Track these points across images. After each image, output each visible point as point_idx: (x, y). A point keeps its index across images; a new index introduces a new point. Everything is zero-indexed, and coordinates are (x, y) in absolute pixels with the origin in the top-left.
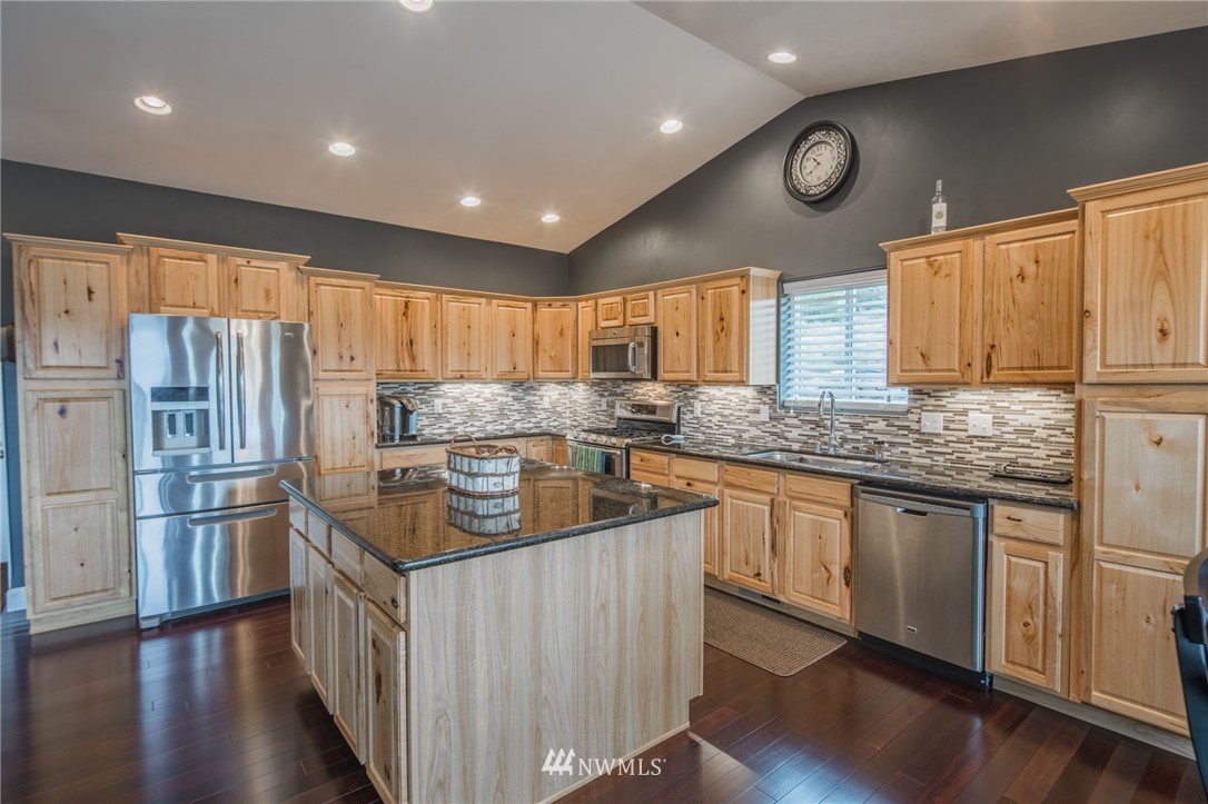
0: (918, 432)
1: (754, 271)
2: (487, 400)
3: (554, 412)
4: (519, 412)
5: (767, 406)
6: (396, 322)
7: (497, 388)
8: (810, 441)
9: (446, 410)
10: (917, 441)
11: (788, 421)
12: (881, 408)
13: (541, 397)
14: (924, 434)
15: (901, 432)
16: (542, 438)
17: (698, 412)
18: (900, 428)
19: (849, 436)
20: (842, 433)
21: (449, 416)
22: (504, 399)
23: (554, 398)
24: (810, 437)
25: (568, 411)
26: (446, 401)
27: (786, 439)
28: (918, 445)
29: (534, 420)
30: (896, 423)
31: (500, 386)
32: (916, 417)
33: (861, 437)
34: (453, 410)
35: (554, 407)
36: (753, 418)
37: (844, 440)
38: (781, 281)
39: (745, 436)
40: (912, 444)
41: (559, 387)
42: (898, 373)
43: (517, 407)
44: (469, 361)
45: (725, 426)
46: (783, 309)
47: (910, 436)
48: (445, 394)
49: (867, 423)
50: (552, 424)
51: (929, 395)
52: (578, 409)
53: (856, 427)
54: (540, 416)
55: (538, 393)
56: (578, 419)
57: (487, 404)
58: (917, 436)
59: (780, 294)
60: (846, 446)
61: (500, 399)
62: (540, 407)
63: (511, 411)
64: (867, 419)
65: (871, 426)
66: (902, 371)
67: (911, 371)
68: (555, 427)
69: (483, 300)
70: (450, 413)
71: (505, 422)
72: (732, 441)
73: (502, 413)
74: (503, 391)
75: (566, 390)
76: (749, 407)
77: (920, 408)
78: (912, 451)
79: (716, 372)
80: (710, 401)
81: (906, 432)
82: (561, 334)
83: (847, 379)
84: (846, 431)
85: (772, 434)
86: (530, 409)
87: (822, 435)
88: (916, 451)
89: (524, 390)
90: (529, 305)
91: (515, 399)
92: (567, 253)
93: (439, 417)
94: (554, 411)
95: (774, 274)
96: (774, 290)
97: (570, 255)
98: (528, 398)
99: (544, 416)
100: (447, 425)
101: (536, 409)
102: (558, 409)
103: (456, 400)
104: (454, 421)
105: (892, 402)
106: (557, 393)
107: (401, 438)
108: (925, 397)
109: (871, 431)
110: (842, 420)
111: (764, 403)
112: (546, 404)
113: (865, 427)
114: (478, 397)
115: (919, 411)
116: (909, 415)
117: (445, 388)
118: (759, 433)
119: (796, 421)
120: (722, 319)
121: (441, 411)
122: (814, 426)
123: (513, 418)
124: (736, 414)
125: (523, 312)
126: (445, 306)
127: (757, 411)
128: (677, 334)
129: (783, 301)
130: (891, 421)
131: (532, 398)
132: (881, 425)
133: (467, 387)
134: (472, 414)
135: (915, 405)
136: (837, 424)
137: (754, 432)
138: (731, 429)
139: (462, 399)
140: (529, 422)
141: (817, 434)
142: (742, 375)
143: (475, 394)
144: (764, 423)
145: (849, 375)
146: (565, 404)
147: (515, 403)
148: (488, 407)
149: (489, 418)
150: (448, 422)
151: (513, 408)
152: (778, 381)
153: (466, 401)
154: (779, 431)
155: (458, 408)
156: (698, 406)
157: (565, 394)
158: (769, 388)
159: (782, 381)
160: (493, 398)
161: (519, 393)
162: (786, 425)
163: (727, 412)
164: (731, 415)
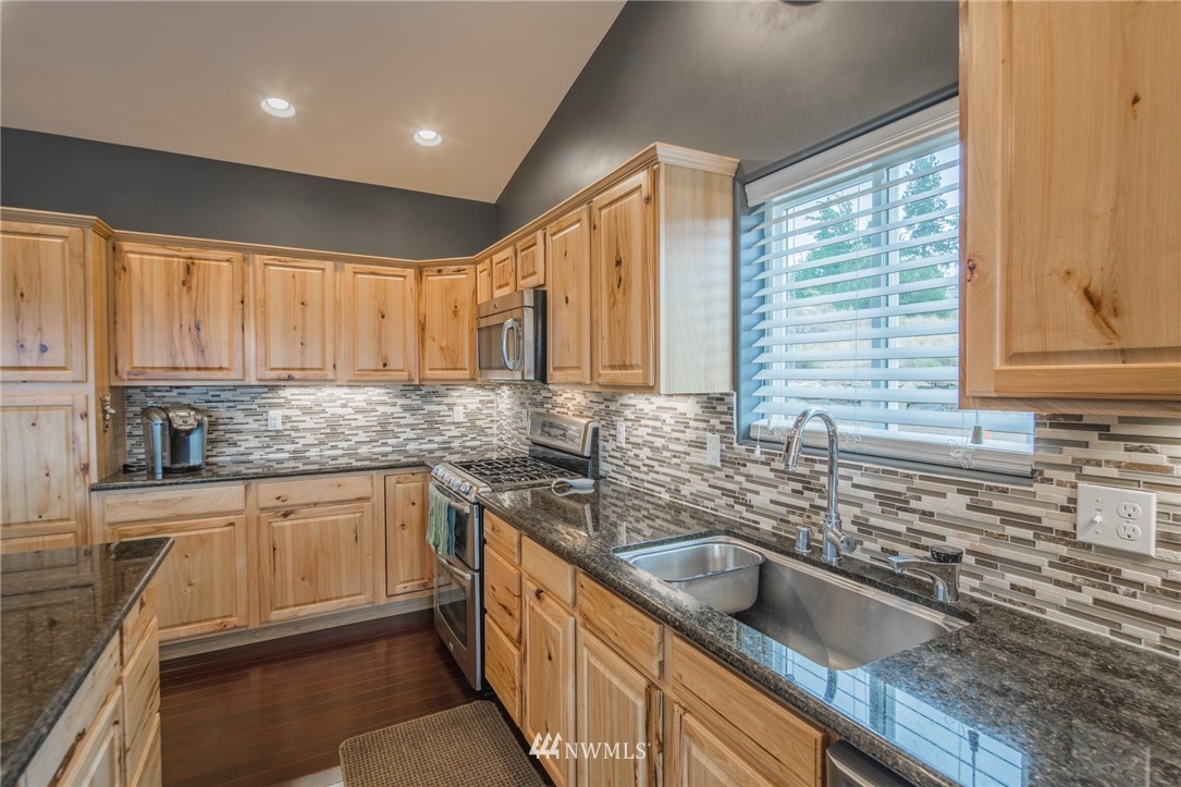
0: (1067, 537)
1: (667, 152)
2: (358, 411)
3: (473, 427)
4: (413, 427)
5: (717, 436)
6: (169, 294)
7: (376, 394)
8: (792, 518)
9: (288, 426)
10: (1063, 563)
11: (753, 469)
12: (954, 457)
13: (451, 407)
14: (1088, 546)
15: (1010, 531)
16: (414, 470)
17: (622, 437)
18: (1009, 518)
19: (873, 521)
20: (857, 511)
21: (293, 434)
22: (389, 409)
23: (472, 407)
24: (793, 508)
25: (495, 426)
26: (287, 412)
27: (749, 506)
28: (1067, 576)
29: (438, 439)
30: (998, 504)
31: (382, 391)
32: (1060, 496)
33: (902, 528)
34: (301, 426)
35: (470, 421)
36: (696, 457)
37: (865, 528)
38: (741, 179)
39: (685, 490)
40: (1047, 571)
41: (480, 392)
42: (998, 365)
43: (410, 420)
44: (302, 355)
45: (657, 468)
46: (745, 239)
47: (1041, 545)
48: (288, 401)
49: (919, 493)
50: (467, 444)
51: (1104, 431)
52: (504, 423)
53: (891, 502)
54: (448, 434)
55: (446, 400)
56: (504, 437)
57: (360, 416)
58: (1064, 550)
59: (741, 207)
60: (867, 544)
61: (381, 409)
62: (448, 420)
63: (399, 426)
64: (918, 483)
65: (927, 503)
66: (1013, 357)
67: (1044, 356)
68: (473, 448)
69: (329, 265)
70: (298, 430)
71: (390, 441)
72: (666, 497)
73: (384, 429)
74: (386, 398)
75: (492, 396)
76: (690, 435)
77: (1076, 467)
78: (1045, 590)
79: (612, 367)
80: (637, 420)
81: (1028, 534)
82: (455, 313)
83: (876, 383)
84: (867, 507)
85: (727, 493)
86: (432, 424)
87: (816, 508)
88: (1062, 595)
89: (422, 396)
90: (411, 272)
91: (407, 409)
92: (493, 201)
93: (277, 436)
94: (472, 424)
95: (723, 164)
96: (724, 201)
97: (496, 205)
98: (428, 408)
99: (455, 432)
100: (291, 447)
101: (442, 423)
102: (478, 423)
103: (307, 411)
104: (302, 441)
105: (988, 442)
106: (477, 399)
107: (167, 471)
108: (1093, 436)
109: (926, 515)
110: (858, 480)
111: (713, 430)
112: (459, 415)
113: (914, 504)
114: (344, 406)
115: (1070, 476)
116: (1037, 487)
117: (288, 393)
118: (704, 488)
119: (765, 472)
120: (619, 263)
121: (280, 428)
122: (799, 486)
123: (403, 436)
124: (671, 446)
125: (397, 281)
126: (259, 272)
127: (701, 445)
128: (567, 301)
129: (745, 222)
130: (983, 496)
131: (434, 408)
132: (954, 503)
133: (326, 392)
134: (334, 431)
135: (1056, 458)
136: (844, 485)
137: (697, 485)
138: (664, 473)
139: (316, 409)
140: (431, 441)
141: (806, 505)
142: (646, 374)
143: (339, 403)
144: (713, 469)
145: (879, 372)
146: (490, 415)
147: (407, 415)
148: (361, 420)
149: (362, 436)
150: (293, 443)
151: (402, 422)
152: (735, 383)
153: (324, 411)
154: (735, 487)
155: (309, 422)
156: (622, 426)
157: (492, 402)
158: (721, 399)
159: (743, 387)
160: (369, 407)
161: (415, 400)
162: (749, 478)
163: (659, 442)
164: (665, 448)
